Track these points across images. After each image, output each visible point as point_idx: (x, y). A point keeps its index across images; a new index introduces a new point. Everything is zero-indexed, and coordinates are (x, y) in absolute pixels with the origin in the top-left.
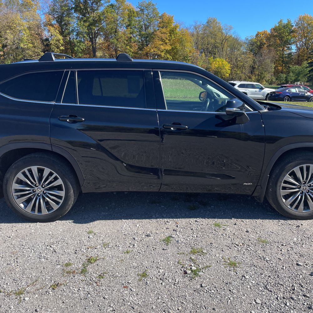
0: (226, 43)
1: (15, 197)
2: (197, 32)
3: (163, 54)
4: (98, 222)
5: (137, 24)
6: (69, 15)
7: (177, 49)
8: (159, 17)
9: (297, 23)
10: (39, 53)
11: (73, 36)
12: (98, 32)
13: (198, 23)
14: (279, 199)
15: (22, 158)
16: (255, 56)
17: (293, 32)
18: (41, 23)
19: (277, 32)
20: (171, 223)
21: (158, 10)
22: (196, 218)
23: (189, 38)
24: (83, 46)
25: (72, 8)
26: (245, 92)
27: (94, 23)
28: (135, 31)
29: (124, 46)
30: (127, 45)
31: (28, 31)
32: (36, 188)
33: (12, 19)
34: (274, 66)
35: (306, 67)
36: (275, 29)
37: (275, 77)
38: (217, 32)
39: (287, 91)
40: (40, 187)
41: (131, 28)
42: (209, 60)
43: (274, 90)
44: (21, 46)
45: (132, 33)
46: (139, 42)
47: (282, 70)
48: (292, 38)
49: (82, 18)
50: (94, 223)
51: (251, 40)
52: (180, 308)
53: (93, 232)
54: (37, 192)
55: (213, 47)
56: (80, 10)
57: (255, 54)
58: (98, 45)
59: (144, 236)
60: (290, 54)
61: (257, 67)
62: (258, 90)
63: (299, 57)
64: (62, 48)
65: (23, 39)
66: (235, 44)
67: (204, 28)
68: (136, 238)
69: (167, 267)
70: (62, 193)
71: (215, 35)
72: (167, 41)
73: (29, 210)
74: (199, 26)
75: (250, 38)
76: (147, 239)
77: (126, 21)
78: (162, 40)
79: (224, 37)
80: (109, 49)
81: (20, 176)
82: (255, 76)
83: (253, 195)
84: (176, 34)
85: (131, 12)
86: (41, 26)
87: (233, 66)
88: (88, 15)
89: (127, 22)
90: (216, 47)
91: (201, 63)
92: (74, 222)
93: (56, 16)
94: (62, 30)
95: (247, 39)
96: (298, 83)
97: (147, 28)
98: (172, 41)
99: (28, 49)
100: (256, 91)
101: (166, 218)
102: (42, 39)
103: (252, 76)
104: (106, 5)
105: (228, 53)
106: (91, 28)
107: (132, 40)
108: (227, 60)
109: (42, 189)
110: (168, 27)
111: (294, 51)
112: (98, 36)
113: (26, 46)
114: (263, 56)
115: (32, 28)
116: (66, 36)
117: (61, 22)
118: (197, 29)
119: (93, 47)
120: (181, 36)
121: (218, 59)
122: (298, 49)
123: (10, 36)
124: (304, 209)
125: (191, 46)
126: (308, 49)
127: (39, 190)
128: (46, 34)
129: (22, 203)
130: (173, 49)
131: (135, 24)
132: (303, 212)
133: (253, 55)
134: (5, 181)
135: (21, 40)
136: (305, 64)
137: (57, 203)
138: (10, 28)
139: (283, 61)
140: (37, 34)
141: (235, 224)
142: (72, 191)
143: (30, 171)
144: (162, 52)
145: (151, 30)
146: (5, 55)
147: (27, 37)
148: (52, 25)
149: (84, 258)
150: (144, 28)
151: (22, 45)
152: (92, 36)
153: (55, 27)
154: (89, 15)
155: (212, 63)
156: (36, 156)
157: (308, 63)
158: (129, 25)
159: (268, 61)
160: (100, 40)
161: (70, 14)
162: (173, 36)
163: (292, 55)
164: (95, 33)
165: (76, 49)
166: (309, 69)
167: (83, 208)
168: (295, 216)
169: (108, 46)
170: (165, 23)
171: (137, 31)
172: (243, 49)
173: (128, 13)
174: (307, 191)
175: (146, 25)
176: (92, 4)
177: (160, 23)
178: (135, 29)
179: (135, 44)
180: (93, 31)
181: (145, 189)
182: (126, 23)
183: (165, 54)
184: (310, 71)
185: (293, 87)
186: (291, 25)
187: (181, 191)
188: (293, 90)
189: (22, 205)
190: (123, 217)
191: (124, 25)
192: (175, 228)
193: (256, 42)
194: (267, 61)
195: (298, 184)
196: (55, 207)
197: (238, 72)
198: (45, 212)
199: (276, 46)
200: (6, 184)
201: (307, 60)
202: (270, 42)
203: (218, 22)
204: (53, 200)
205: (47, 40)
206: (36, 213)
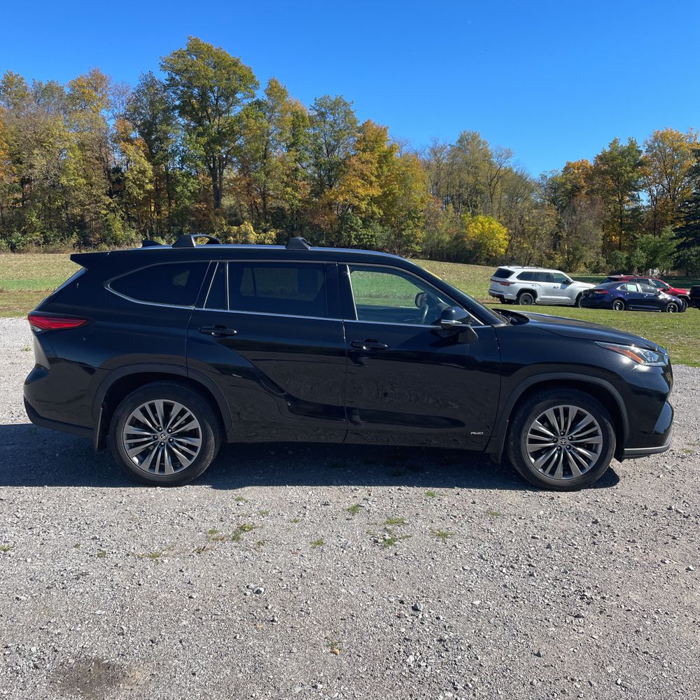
0: (499, 184)
1: (127, 447)
2: (438, 161)
3: (363, 205)
4: (249, 488)
5: (310, 142)
6: (167, 120)
7: (394, 195)
8: (358, 128)
9: (649, 146)
10: (100, 196)
11: (174, 165)
12: (227, 157)
13: (441, 143)
14: (525, 458)
15: (142, 388)
16: (562, 212)
17: (641, 164)
18: (108, 136)
19: (607, 163)
20: (361, 491)
21: (356, 115)
22: (400, 485)
23: (421, 172)
24: (193, 185)
25: (175, 107)
26: (533, 288)
27: (220, 138)
28: (306, 156)
29: (281, 186)
30: (287, 185)
31: (78, 153)
32: (159, 434)
33: (47, 127)
34: (603, 234)
35: (670, 239)
36: (602, 158)
37: (604, 257)
38: (479, 162)
39: (619, 288)
40: (165, 431)
41: (297, 151)
42: (463, 219)
43: (591, 286)
44: (62, 181)
45: (299, 160)
46: (314, 179)
47: (620, 243)
48: (639, 177)
49: (195, 128)
50: (243, 489)
51: (553, 179)
52: (365, 572)
53: (243, 499)
54: (160, 439)
55: (470, 192)
56: (191, 112)
57: (562, 209)
58: (226, 183)
59: (319, 505)
60: (636, 210)
61: (565, 235)
62: (559, 285)
63: (655, 216)
64: (150, 187)
65: (68, 167)
66: (518, 186)
67: (454, 153)
68: (308, 507)
69: (351, 536)
70: (198, 442)
71: (476, 168)
72: (373, 179)
73: (145, 467)
74: (443, 148)
75: (551, 175)
76: (324, 508)
77: (288, 135)
78: (362, 176)
79: (494, 173)
80: (249, 193)
81: (137, 414)
82: (562, 254)
83: (486, 452)
84: (393, 164)
85: (297, 117)
86: (107, 143)
87: (514, 233)
88: (208, 123)
89: (289, 138)
90: (477, 193)
91: (446, 225)
92: (212, 488)
93: (139, 122)
94: (151, 151)
95: (544, 177)
96: (655, 271)
97: (331, 149)
98: (383, 178)
99: (76, 189)
100: (555, 287)
101: (354, 485)
102: (107, 168)
103: (556, 254)
104: (246, 102)
105: (503, 205)
106: (212, 149)
107: (300, 174)
108: (502, 219)
109: (168, 435)
110: (376, 149)
111: (645, 203)
112: (226, 164)
113: (72, 183)
114: (577, 213)
115: (88, 145)
116: (159, 164)
117: (150, 134)
118: (438, 155)
119: (215, 187)
120: (404, 169)
121: (481, 218)
122: (654, 200)
123: (40, 161)
124: (564, 475)
125: (424, 190)
126: (673, 200)
127: (163, 437)
128: (116, 158)
129: (136, 456)
130: (384, 194)
131: (307, 142)
132: (563, 478)
133: (558, 210)
134: (115, 422)
135: (62, 170)
136: (668, 231)
137: (189, 457)
138: (40, 143)
139: (621, 223)
140: (97, 159)
141: (458, 494)
142: (213, 439)
143: (153, 407)
144: (363, 200)
145: (339, 155)
146: (26, 200)
147: (76, 163)
148: (130, 141)
149: (235, 526)
150: (325, 151)
151: (64, 180)
152: (214, 165)
153: (136, 145)
154: (210, 122)
155: (469, 224)
156: (163, 384)
157: (674, 231)
158: (293, 145)
159: (589, 223)
160: (230, 173)
161: (169, 118)
162: (385, 169)
163: (640, 213)
164: (221, 159)
165: (178, 189)
166: (676, 243)
167: (224, 470)
168: (550, 485)
169: (246, 185)
170: (370, 140)
171: (310, 157)
172: (536, 198)
173: (292, 118)
174: (568, 447)
175: (330, 145)
176: (217, 100)
177: (358, 140)
178: (306, 152)
179: (306, 183)
180: (216, 155)
181: (323, 439)
182: (286, 140)
183: (368, 204)
184: (679, 247)
185: (633, 281)
186: (637, 150)
187: (379, 444)
188: (632, 288)
189: (136, 460)
190: (288, 482)
191: (283, 144)
192: (367, 497)
193: (564, 184)
194: (587, 224)
195: (553, 435)
196: (186, 463)
197: (525, 245)
198: (170, 470)
199: (607, 194)
200: (116, 426)
201: (672, 222)
202: (593, 185)
203: (482, 140)
204: (183, 452)
205: (117, 170)
206: (157, 472)
